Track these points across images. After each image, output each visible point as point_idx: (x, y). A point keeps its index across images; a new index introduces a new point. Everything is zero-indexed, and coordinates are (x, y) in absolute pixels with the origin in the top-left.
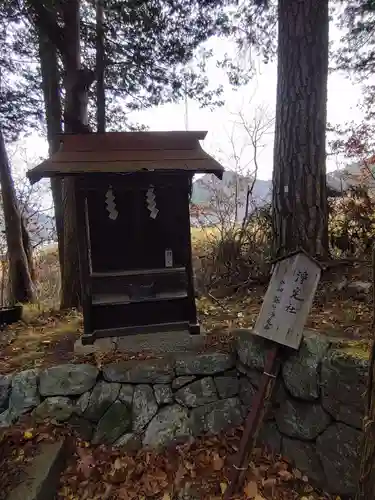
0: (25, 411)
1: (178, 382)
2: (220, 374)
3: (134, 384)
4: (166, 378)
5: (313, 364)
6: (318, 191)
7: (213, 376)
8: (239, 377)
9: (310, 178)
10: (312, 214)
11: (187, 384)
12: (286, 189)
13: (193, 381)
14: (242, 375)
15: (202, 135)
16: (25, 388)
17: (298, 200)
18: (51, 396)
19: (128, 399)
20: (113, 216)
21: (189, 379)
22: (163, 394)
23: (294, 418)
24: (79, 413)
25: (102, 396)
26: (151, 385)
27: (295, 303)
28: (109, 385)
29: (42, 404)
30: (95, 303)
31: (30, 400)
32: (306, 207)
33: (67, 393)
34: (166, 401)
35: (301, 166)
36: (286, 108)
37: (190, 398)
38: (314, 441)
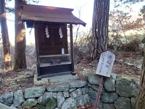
0: (20, 104)
1: (71, 90)
2: (83, 87)
3: (57, 92)
4: (67, 90)
5: (114, 81)
6: (106, 31)
7: (81, 88)
8: (88, 88)
9: (104, 27)
10: (105, 38)
11: (73, 91)
12: (97, 30)
13: (75, 90)
14: (89, 87)
15: (72, 10)
16: (19, 96)
17: (101, 34)
18: (29, 98)
19: (55, 97)
20: (48, 36)
21: (74, 89)
22: (66, 94)
23: (107, 97)
24: (40, 103)
25: (47, 97)
26: (62, 92)
27: (108, 64)
28: (49, 93)
29: (26, 101)
30: (41, 66)
31: (21, 100)
32: (103, 36)
33: (35, 97)
34: (68, 96)
35: (102, 23)
36: (98, 4)
37: (75, 95)
38: (113, 103)
